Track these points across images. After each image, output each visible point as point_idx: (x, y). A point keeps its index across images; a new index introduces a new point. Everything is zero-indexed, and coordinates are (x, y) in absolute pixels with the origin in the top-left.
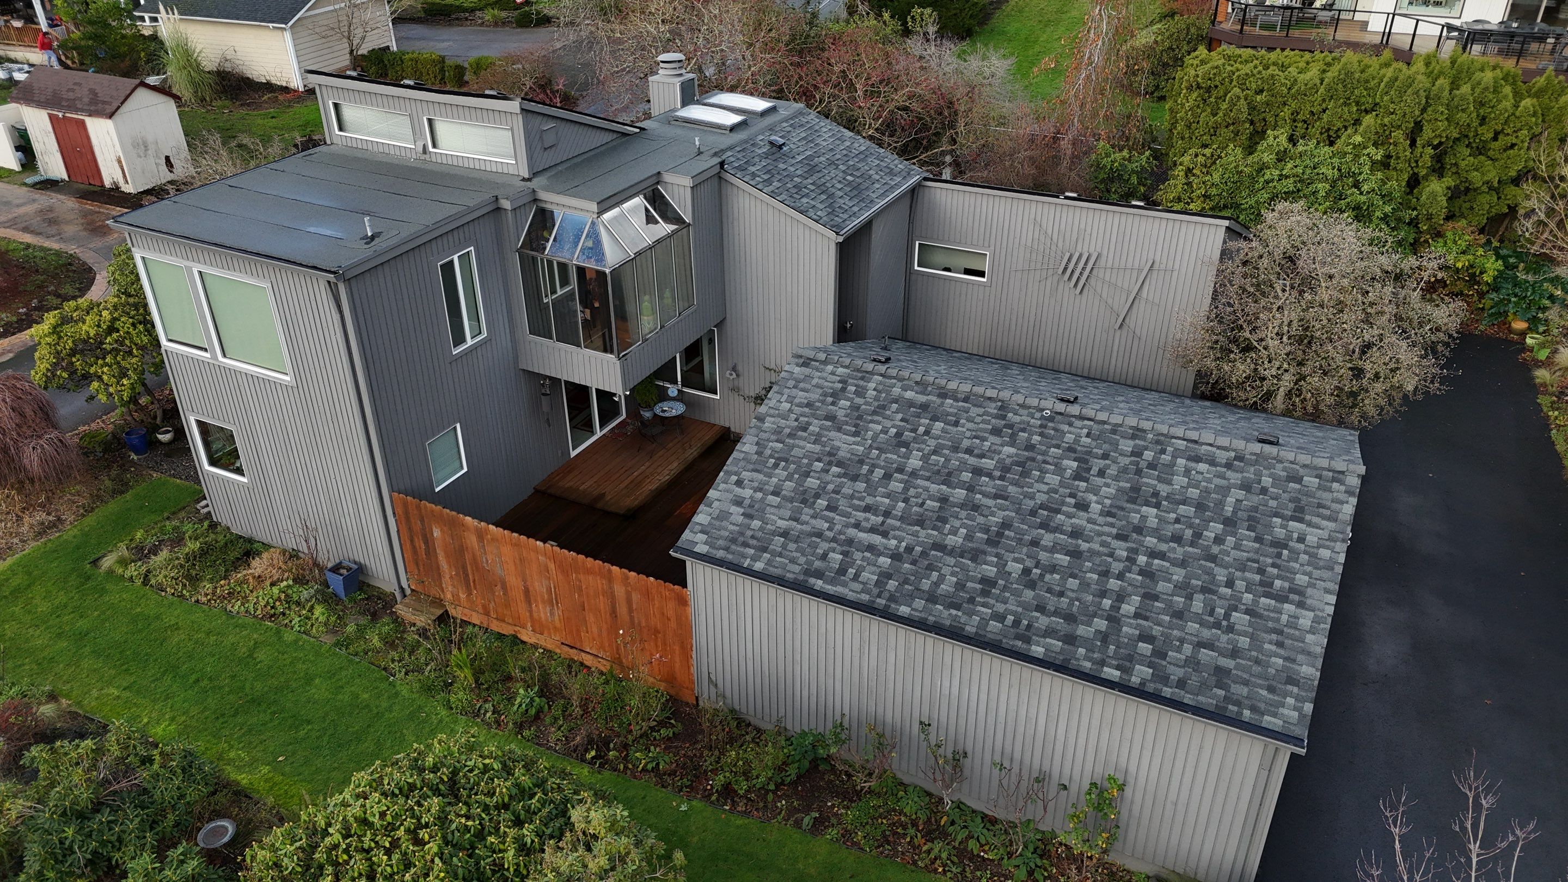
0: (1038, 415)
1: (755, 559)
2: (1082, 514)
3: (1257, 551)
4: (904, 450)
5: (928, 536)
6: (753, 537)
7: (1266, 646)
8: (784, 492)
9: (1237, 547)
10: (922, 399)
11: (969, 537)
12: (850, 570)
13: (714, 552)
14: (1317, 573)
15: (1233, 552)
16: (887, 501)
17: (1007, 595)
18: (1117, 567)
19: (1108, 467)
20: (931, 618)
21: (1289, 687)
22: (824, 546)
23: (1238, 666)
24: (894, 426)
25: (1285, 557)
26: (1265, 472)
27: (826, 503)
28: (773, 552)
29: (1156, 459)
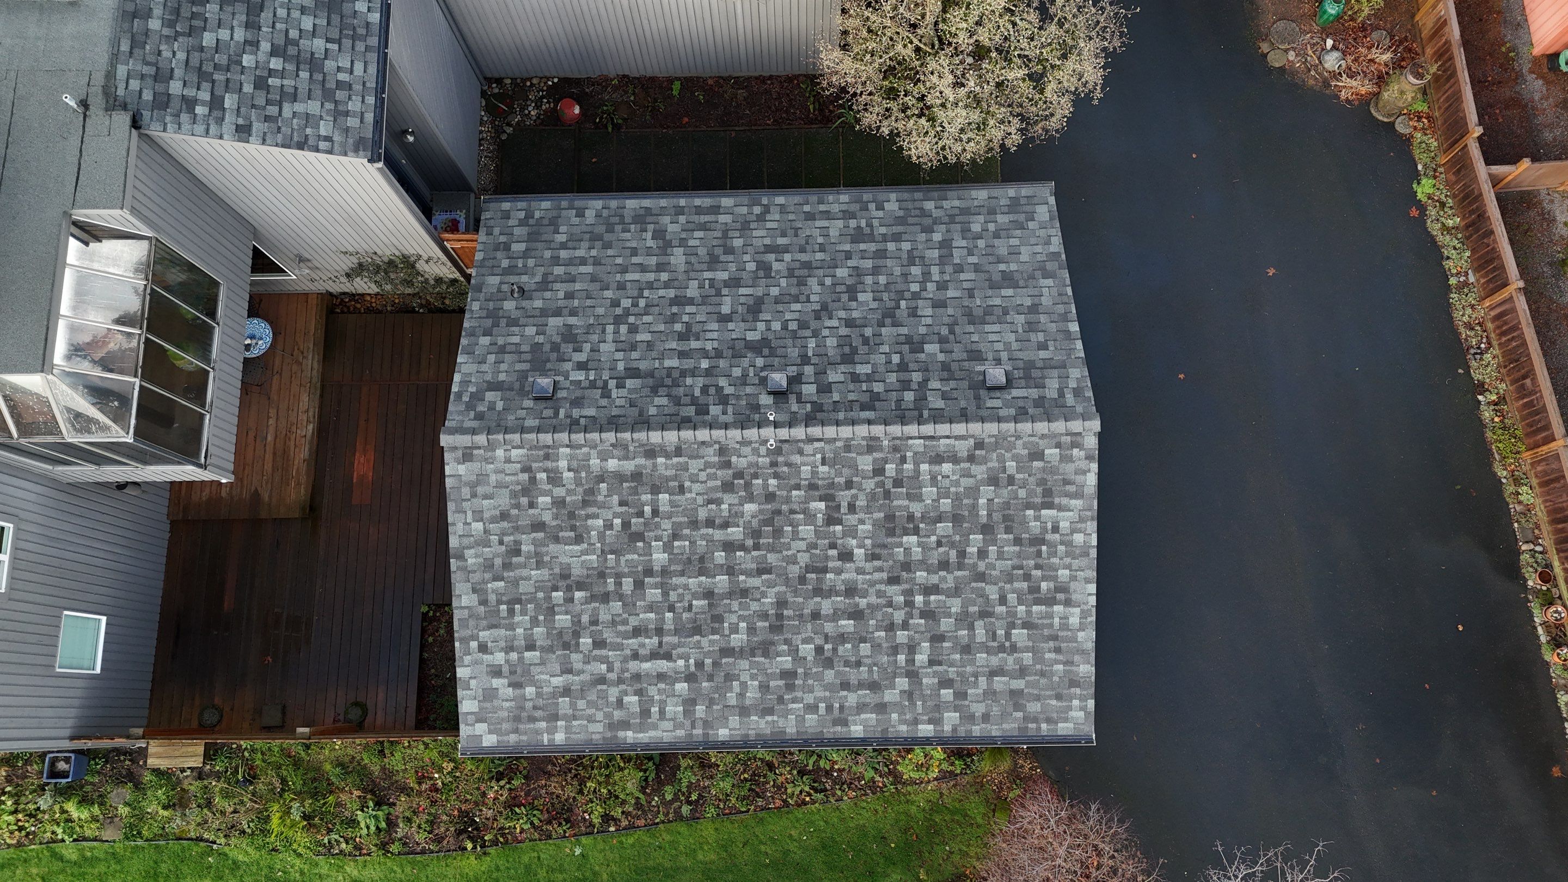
0: (762, 450)
1: (552, 731)
2: (848, 565)
3: (1019, 555)
4: (640, 544)
5: (712, 643)
6: (535, 708)
7: (1048, 656)
8: (538, 644)
10: (629, 466)
11: (751, 630)
12: (653, 710)
13: (505, 738)
14: (1076, 563)
15: (998, 563)
16: (652, 615)
17: (810, 682)
18: (899, 616)
19: (855, 497)
20: (752, 732)
21: (1073, 690)
22: (613, 693)
23: (1028, 684)
24: (616, 515)
25: (1044, 555)
26: (1008, 455)
27: (590, 641)
28: (566, 718)
29: (899, 471)
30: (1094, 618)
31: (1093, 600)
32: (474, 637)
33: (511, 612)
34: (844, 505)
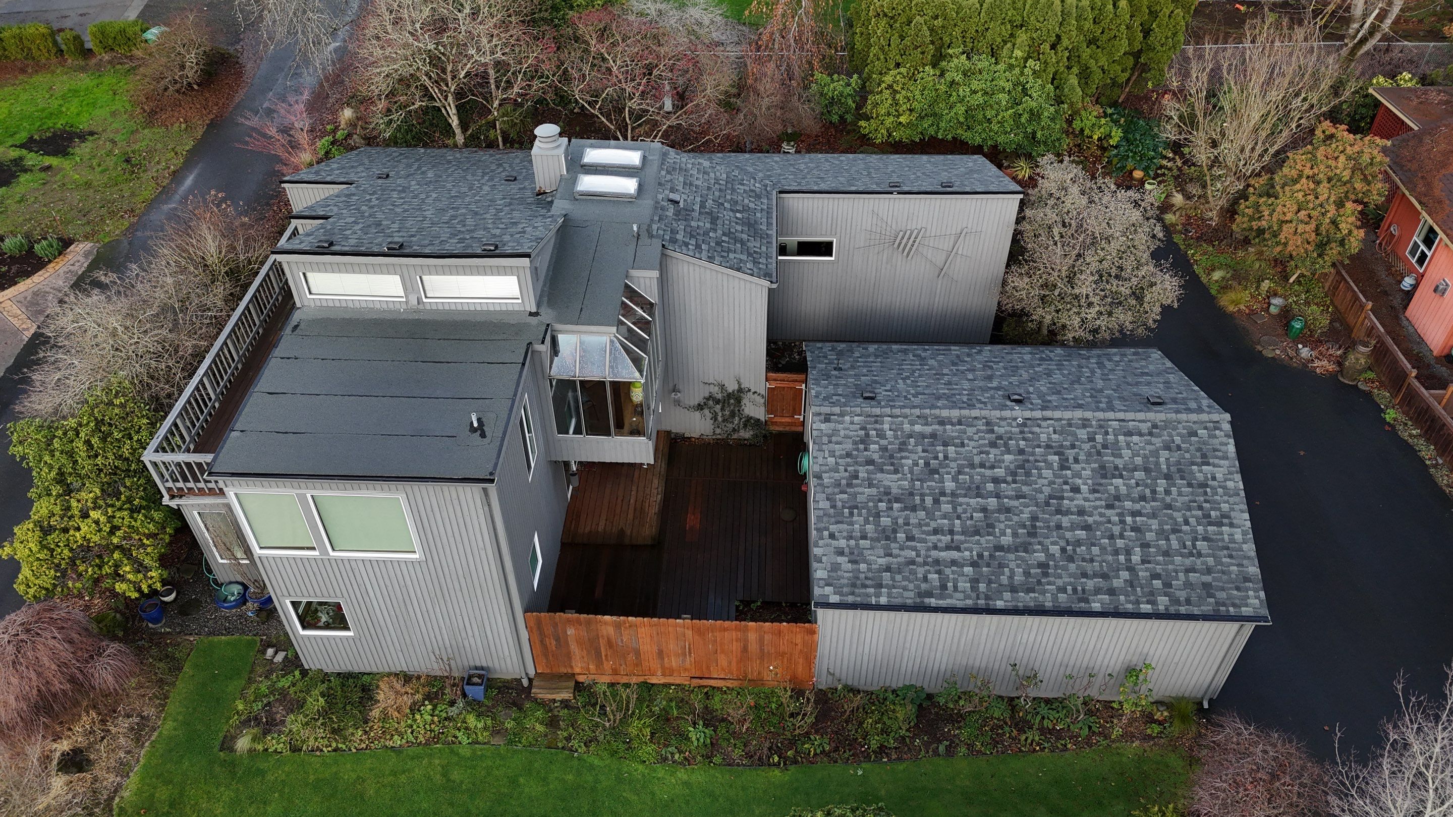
0: (1014, 424)
1: (878, 595)
2: (1078, 496)
3: (1192, 494)
4: (937, 476)
5: (988, 542)
6: (866, 578)
7: (1224, 560)
8: (869, 535)
9: (1180, 494)
10: (928, 429)
11: (1015, 535)
12: (949, 584)
13: (845, 598)
14: (1232, 500)
15: (1179, 498)
16: (946, 521)
17: (1059, 571)
18: (1116, 530)
19: (1078, 454)
20: (1020, 604)
21: (1247, 584)
22: (920, 572)
23: (1214, 579)
24: (920, 458)
25: (1209, 494)
26: (1174, 433)
27: (904, 535)
28: (887, 586)
29: (1105, 440)
30: (1251, 536)
31: (1248, 524)
32: (827, 529)
33: (851, 514)
34: (1071, 460)
